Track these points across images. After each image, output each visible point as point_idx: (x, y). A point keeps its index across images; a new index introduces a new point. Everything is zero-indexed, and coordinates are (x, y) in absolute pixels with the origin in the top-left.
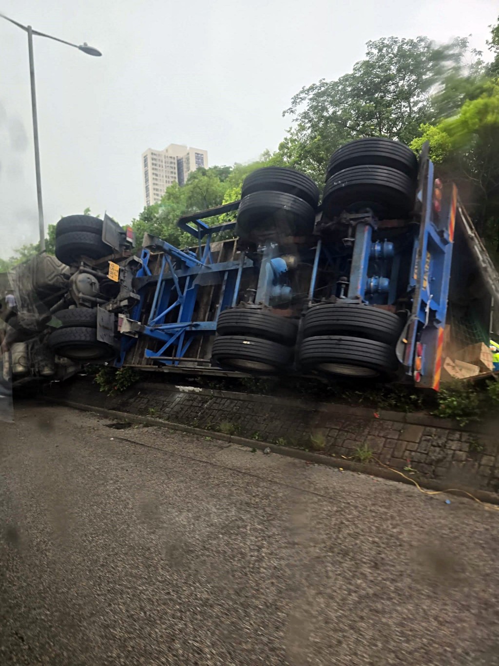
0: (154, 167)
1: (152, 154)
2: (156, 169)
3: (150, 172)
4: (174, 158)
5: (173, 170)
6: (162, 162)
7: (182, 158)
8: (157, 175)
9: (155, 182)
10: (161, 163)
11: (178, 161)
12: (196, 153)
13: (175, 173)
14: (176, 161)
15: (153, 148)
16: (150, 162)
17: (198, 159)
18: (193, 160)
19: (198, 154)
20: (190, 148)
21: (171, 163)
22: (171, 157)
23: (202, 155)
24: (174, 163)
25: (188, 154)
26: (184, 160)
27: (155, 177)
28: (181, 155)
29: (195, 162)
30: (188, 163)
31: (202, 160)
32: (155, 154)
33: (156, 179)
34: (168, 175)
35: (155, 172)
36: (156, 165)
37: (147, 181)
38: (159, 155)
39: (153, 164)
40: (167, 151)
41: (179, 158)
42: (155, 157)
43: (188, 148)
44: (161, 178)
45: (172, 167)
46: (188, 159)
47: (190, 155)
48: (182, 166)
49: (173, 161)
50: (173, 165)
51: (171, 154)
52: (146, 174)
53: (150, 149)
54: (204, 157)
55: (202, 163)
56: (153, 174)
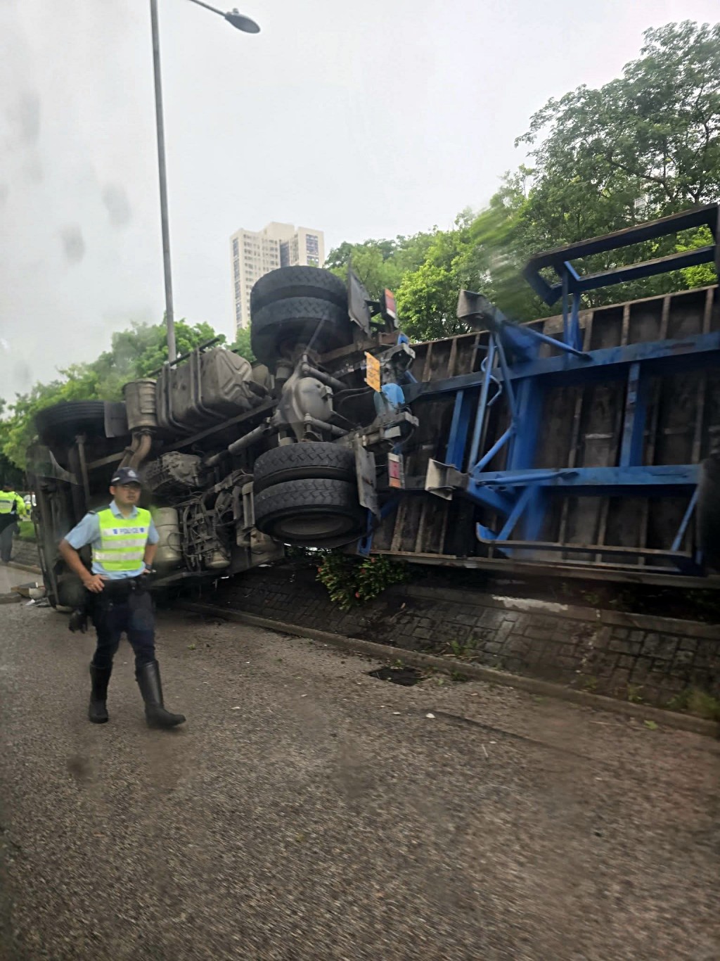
0: (248, 255)
1: (245, 236)
2: (250, 258)
3: (242, 262)
4: (276, 243)
5: (274, 260)
6: (259, 248)
7: (287, 243)
8: (251, 266)
10: (257, 250)
11: (281, 246)
12: (307, 235)
13: (277, 264)
14: (278, 247)
15: (245, 229)
16: (241, 248)
17: (311, 243)
18: (303, 246)
19: (310, 236)
20: (300, 228)
21: (272, 249)
22: (271, 241)
23: (316, 237)
24: (276, 250)
25: (296, 236)
26: (290, 245)
27: (248, 269)
28: (286, 237)
29: (305, 247)
30: (296, 249)
31: (316, 244)
32: (249, 237)
33: (250, 273)
34: (266, 266)
35: (249, 262)
36: (250, 252)
37: (237, 275)
38: (255, 238)
39: (246, 251)
40: (265, 232)
41: (283, 242)
42: (248, 241)
43: (296, 229)
44: (257, 271)
45: (272, 256)
46: (296, 244)
47: (299, 237)
48: (288, 254)
49: (274, 246)
50: (274, 253)
51: (271, 236)
52: (236, 264)
53: (242, 229)
54: (319, 240)
55: (317, 248)
56: (246, 265)
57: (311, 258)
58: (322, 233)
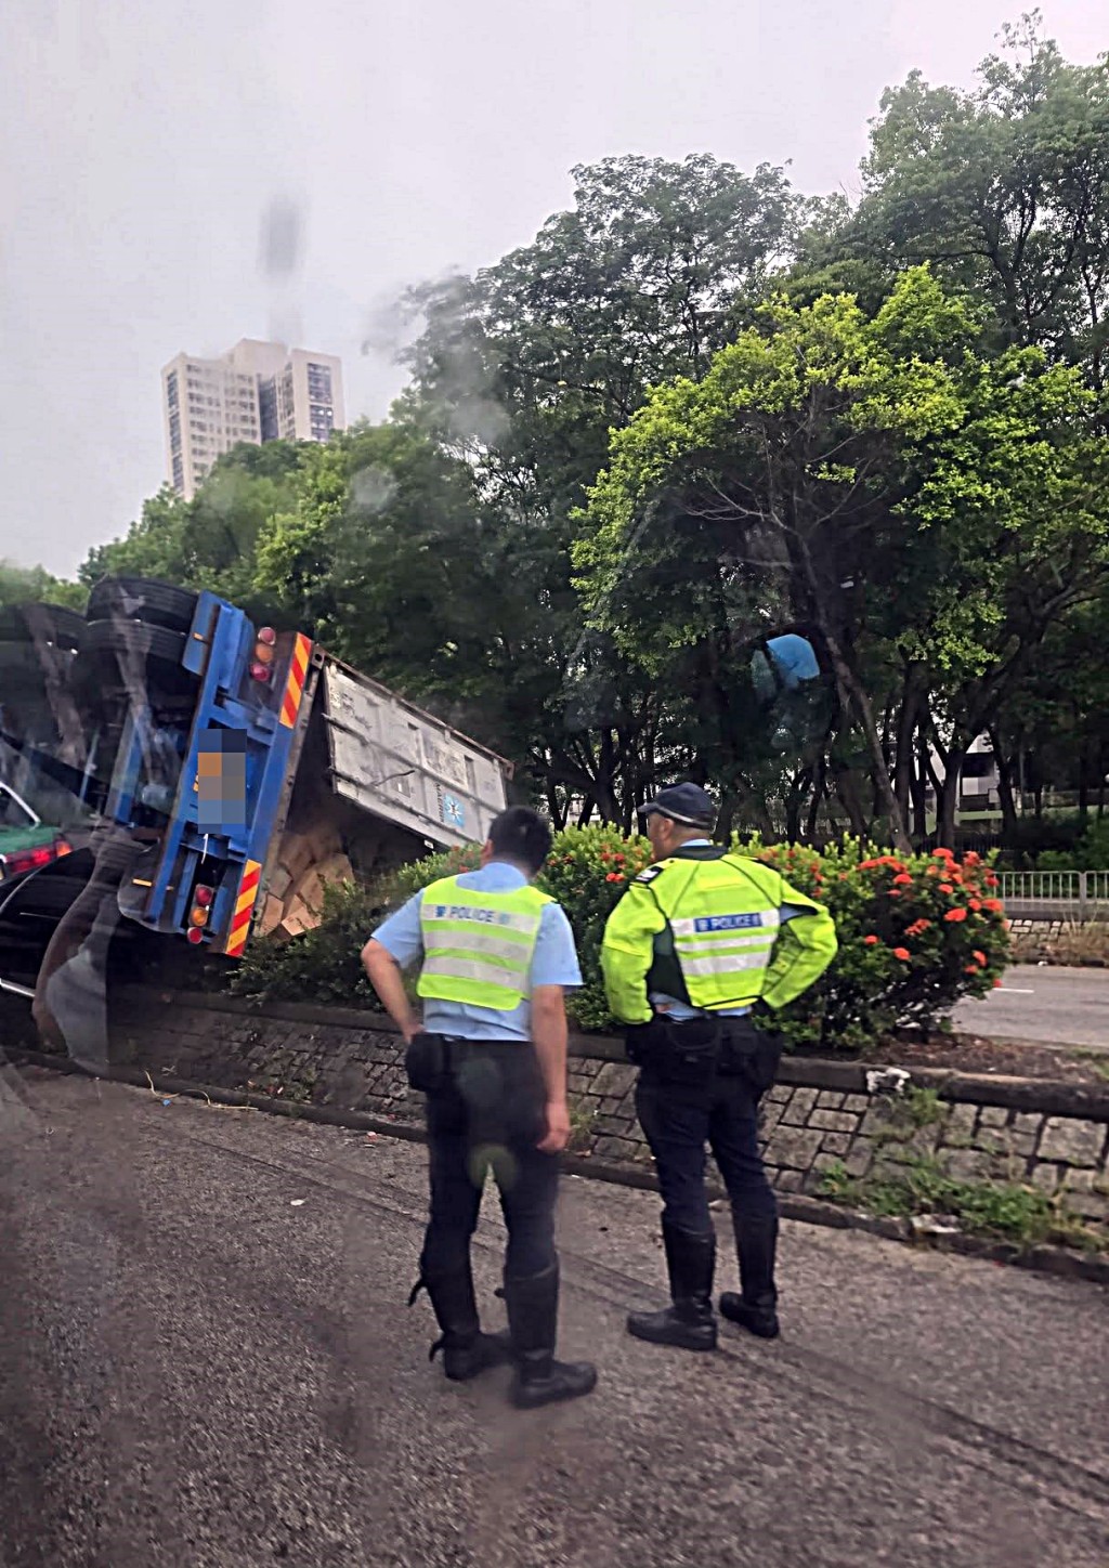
0: (195, 404)
1: (189, 368)
2: (200, 411)
3: (184, 419)
4: (251, 380)
5: (247, 413)
6: (217, 390)
7: (273, 380)
8: (202, 427)
9: (198, 446)
10: (213, 394)
11: (260, 386)
12: (309, 365)
13: (253, 422)
14: (255, 388)
15: (191, 353)
16: (182, 391)
17: (316, 381)
18: (301, 386)
19: (315, 366)
20: (296, 351)
21: (243, 392)
22: (241, 377)
23: (327, 368)
24: (252, 394)
25: (289, 367)
26: (277, 384)
27: (198, 433)
28: (272, 371)
29: (306, 389)
30: (289, 393)
31: (328, 383)
32: (197, 371)
33: (201, 439)
34: (232, 426)
35: (198, 418)
36: (199, 399)
37: (175, 443)
38: (208, 371)
39: (191, 396)
40: (231, 358)
41: (264, 379)
42: (196, 377)
43: (289, 352)
44: (215, 435)
45: (244, 405)
46: (288, 382)
47: (293, 371)
48: (273, 401)
49: (246, 386)
50: (246, 399)
51: (241, 366)
52: (174, 423)
53: (183, 355)
54: (333, 375)
55: (328, 390)
56: (193, 423)
57: (319, 408)
58: (337, 360)
